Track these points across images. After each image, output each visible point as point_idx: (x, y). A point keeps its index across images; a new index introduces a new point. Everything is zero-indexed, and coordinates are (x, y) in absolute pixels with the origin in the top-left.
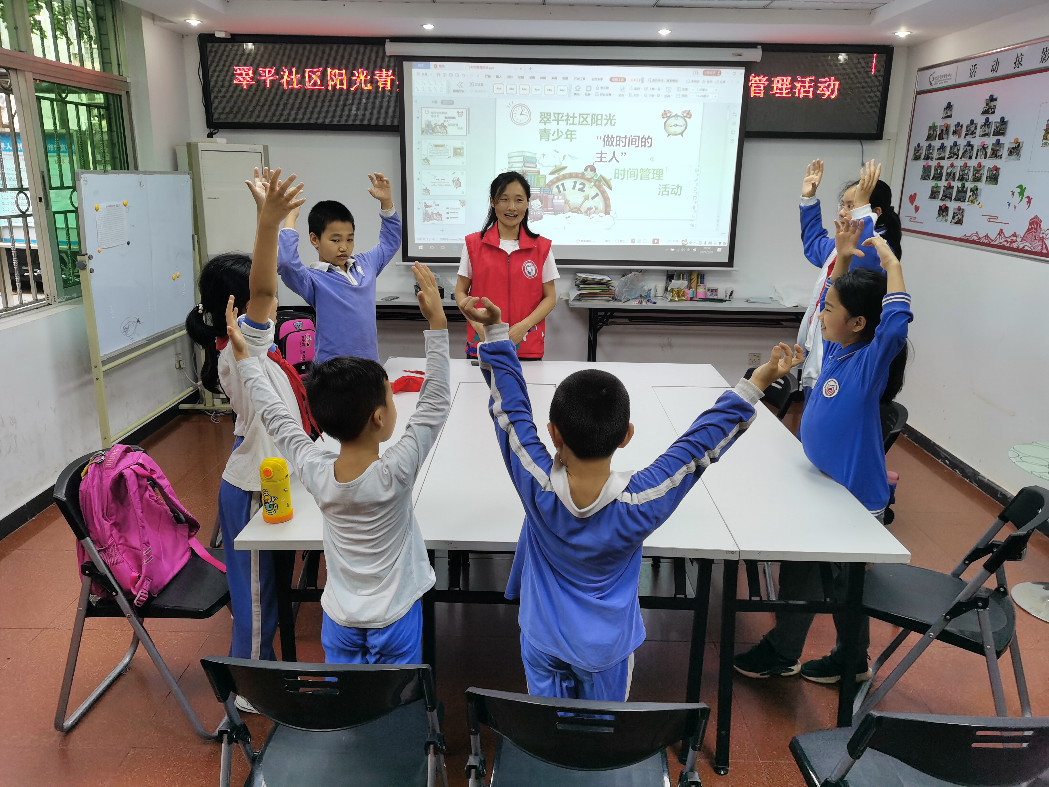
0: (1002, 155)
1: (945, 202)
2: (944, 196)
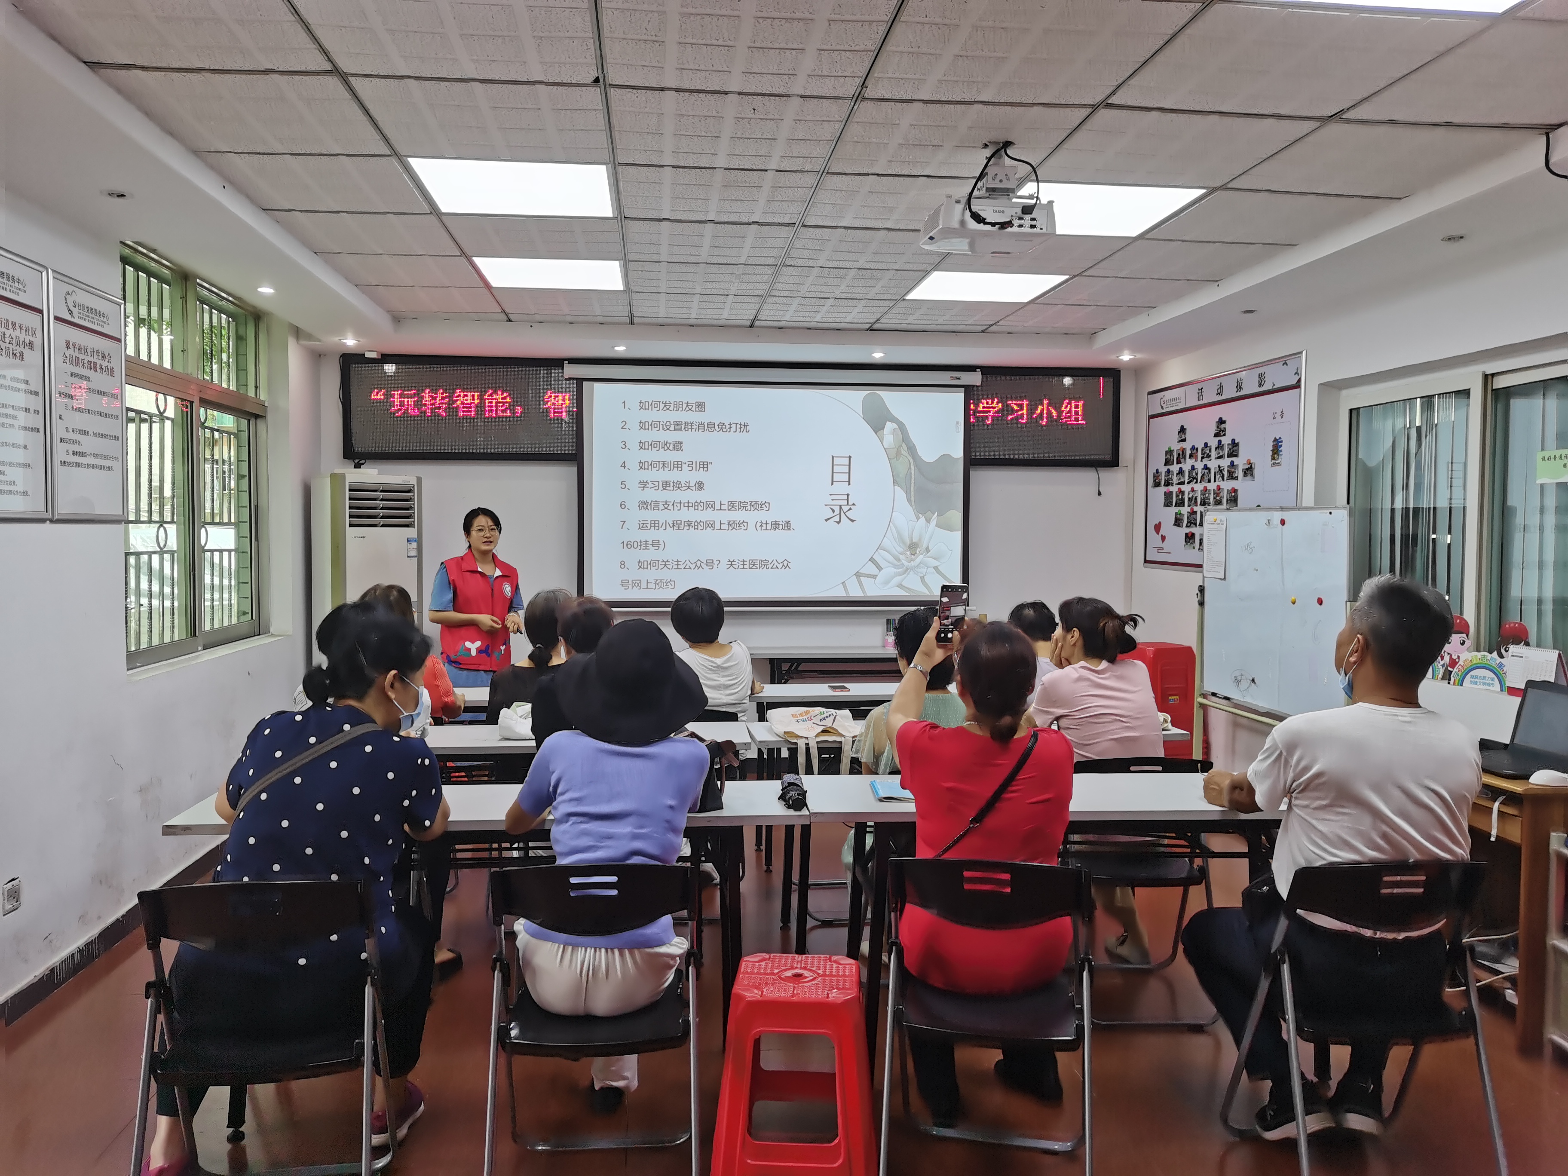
0: (1237, 477)
1: (1190, 528)
2: (1189, 522)
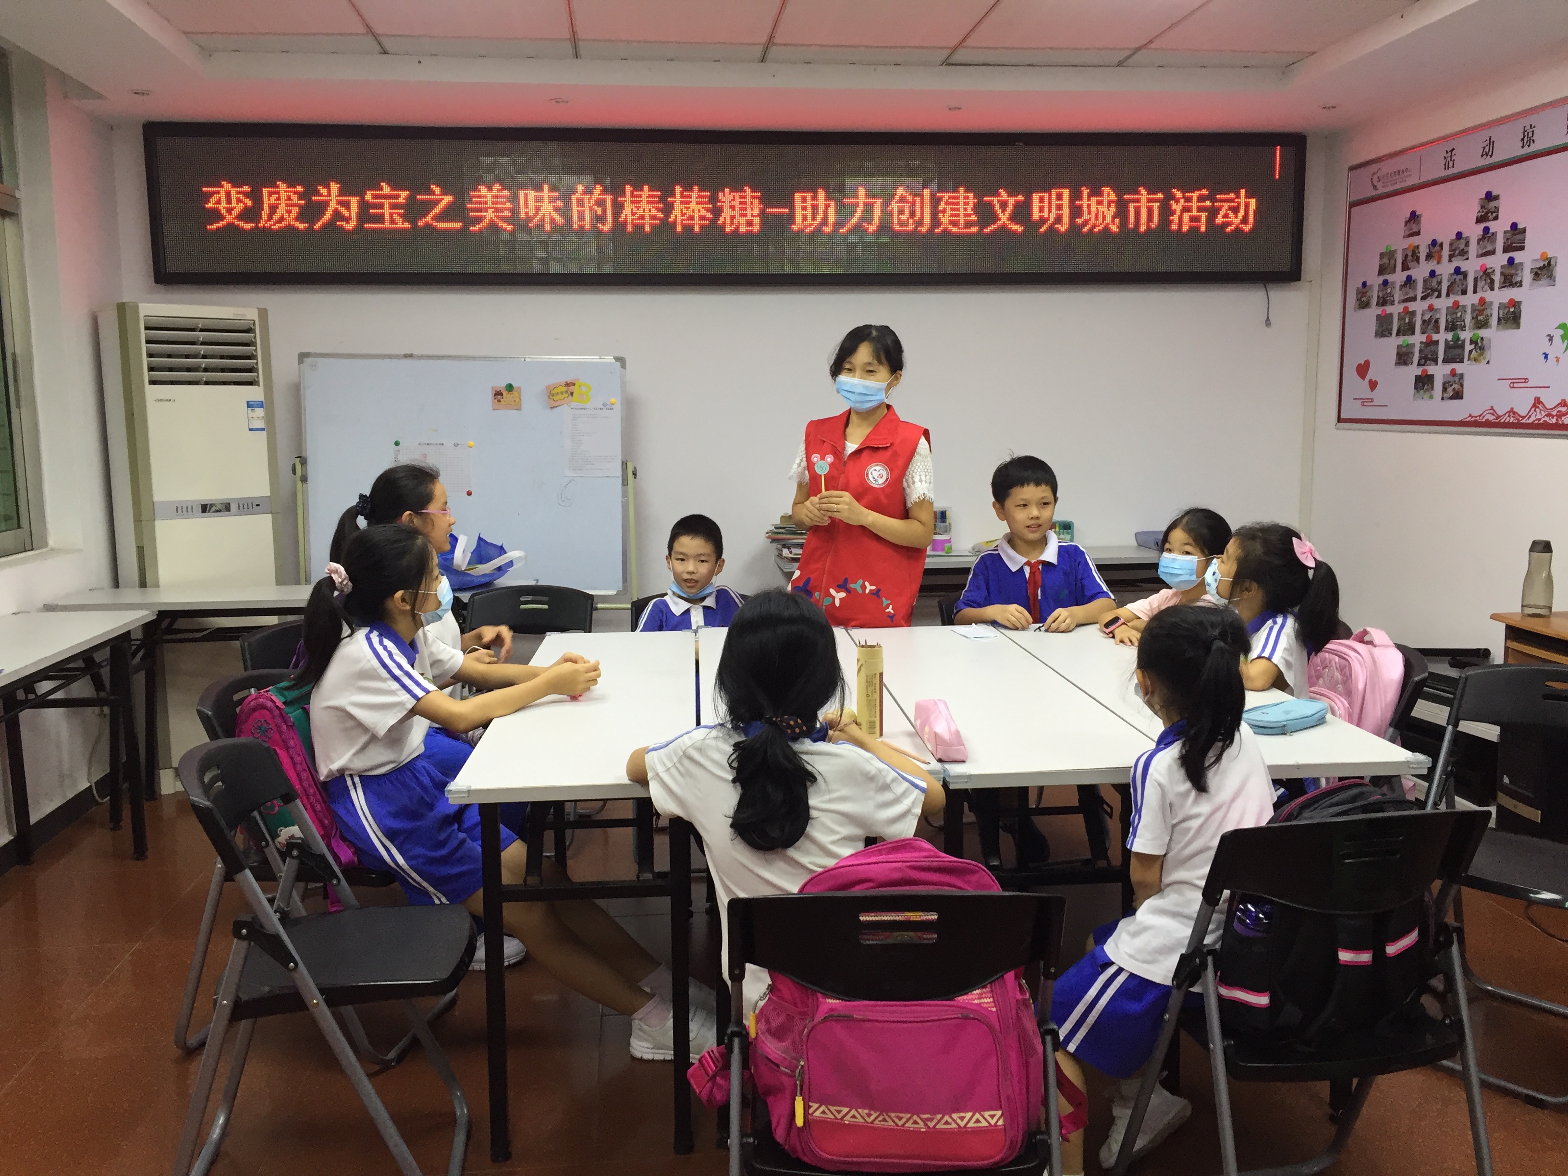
0: (1521, 281)
1: (1425, 367)
2: (1424, 358)
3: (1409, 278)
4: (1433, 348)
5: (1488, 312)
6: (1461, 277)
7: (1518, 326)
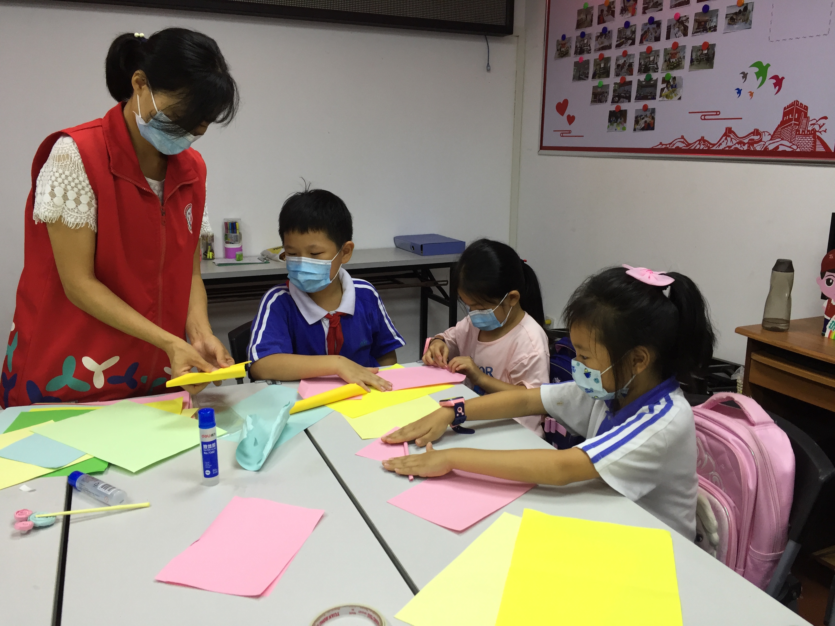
0: (715, 27)
1: (619, 104)
2: (617, 96)
3: (605, 29)
4: (626, 88)
5: (681, 55)
6: (655, 26)
7: (712, 67)
